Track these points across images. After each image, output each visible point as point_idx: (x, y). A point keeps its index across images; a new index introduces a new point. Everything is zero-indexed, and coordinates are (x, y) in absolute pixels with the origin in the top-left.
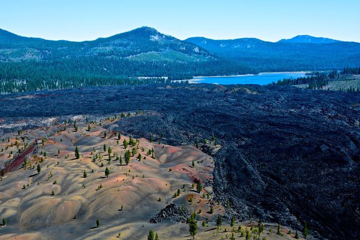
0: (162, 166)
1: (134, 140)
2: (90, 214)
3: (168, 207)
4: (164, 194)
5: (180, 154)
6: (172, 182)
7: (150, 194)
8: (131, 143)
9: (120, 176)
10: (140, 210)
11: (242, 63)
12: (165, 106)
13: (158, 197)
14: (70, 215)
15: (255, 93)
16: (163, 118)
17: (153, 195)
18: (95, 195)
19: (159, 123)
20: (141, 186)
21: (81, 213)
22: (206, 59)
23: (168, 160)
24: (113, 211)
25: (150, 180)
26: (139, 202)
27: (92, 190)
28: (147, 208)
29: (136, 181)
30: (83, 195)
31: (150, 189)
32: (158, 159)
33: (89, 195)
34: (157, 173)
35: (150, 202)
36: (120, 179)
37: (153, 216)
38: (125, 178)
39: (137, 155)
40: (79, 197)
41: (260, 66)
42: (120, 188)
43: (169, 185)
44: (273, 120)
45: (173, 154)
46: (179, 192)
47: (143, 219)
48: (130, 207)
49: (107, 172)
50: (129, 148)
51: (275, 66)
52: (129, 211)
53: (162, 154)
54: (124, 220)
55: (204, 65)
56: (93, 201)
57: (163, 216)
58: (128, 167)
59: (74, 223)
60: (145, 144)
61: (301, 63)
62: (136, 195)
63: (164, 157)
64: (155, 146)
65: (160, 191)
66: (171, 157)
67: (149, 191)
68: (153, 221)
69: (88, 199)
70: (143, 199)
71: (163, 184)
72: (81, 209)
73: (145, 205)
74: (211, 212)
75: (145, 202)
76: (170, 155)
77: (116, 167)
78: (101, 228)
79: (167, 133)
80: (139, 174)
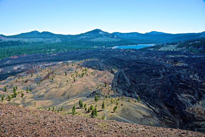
0: (95, 78)
1: (87, 69)
2: (67, 95)
3: (93, 92)
4: (93, 88)
5: (102, 73)
6: (97, 84)
7: (88, 88)
8: (85, 70)
10: (84, 93)
11: (132, 41)
12: (101, 57)
13: (91, 89)
14: (61, 94)
15: (134, 52)
16: (99, 61)
17: (89, 88)
18: (70, 88)
19: (98, 63)
20: (85, 85)
21: (64, 94)
22: (119, 40)
23: (98, 76)
24: (75, 94)
25: (89, 83)
26: (84, 91)
28: (86, 93)
29: (84, 83)
30: (65, 88)
31: (89, 86)
32: (94, 75)
33: (67, 88)
34: (93, 80)
35: (88, 90)
36: (78, 82)
37: (88, 95)
38: (80, 82)
39: (86, 74)
40: (64, 89)
41: (138, 42)
42: (78, 86)
43: (96, 85)
44: (139, 61)
45: (100, 74)
46: (98, 87)
47: (84, 96)
48: (80, 92)
49: (74, 80)
50: (84, 72)
51: (144, 42)
52: (80, 93)
53: (96, 74)
54: (78, 97)
55: (118, 42)
56: (68, 90)
57: (91, 95)
58: (83, 78)
59: (62, 97)
60: (91, 70)
61: (153, 41)
62: (83, 88)
63: (96, 75)
64: (94, 71)
66: (99, 75)
67: (88, 87)
68: (88, 97)
69: (67, 89)
70: (86, 89)
71: (94, 84)
72: (64, 93)
73: (86, 92)
74: (108, 94)
75: (86, 90)
76: (98, 74)
77: (79, 78)
78: (70, 99)
79: (100, 66)
80: (86, 81)
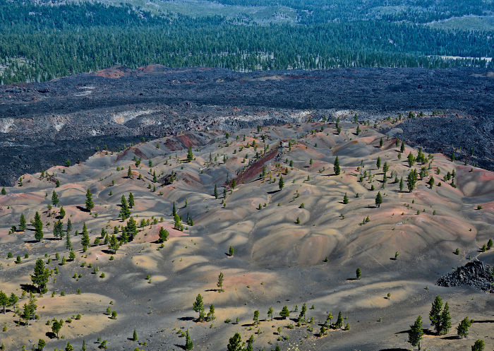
0: (466, 199)
1: (426, 155)
2: (347, 258)
3: (470, 265)
4: (465, 244)
6: (480, 227)
7: (442, 241)
8: (420, 159)
9: (397, 208)
10: (423, 263)
12: (482, 105)
13: (455, 247)
14: (320, 255)
16: (476, 125)
17: (447, 243)
18: (358, 231)
19: (468, 131)
20: (428, 228)
21: (335, 255)
23: (478, 192)
24: (383, 260)
25: (444, 220)
26: (422, 251)
27: (354, 223)
28: (435, 262)
29: (421, 218)
30: (339, 229)
31: (445, 234)
32: (461, 188)
33: (348, 230)
34: (458, 210)
35: (441, 253)
36: (398, 212)
37: (444, 276)
38: (406, 211)
39: (427, 179)
40: (335, 232)
42: (397, 226)
43: (474, 231)
45: (487, 182)
46: (490, 244)
47: (428, 277)
48: (408, 257)
49: (379, 200)
50: (416, 167)
52: (407, 262)
53: (468, 181)
54: (398, 274)
56: (353, 240)
57: (459, 278)
58: (412, 196)
59: (324, 267)
60: (441, 164)
62: (419, 238)
63: (471, 186)
64: (458, 168)
65: (458, 239)
66: (483, 187)
67: (441, 237)
68: (442, 283)
69: (347, 236)
70: (431, 247)
71: (466, 228)
72: (335, 249)
73: (433, 257)
75: (433, 252)
76: (481, 184)
77: (394, 194)
78: (361, 280)
79: (481, 148)
80: (427, 208)
